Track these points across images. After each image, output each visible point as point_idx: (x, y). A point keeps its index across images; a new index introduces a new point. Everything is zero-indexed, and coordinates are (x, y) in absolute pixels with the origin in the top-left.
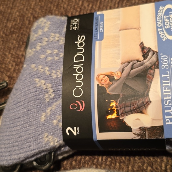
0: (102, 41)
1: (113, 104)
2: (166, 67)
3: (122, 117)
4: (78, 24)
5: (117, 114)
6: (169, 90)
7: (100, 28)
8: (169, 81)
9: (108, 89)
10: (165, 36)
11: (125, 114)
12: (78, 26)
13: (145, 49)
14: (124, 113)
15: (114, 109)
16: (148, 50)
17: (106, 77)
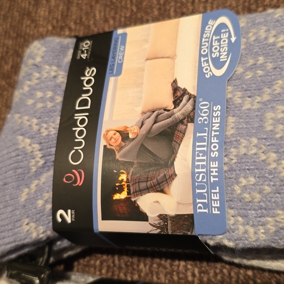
0: (120, 77)
1: (123, 177)
2: (205, 120)
3: (135, 197)
4: (90, 50)
5: (127, 192)
6: (205, 158)
7: (119, 55)
8: (205, 144)
9: (118, 152)
10: (211, 71)
11: (139, 193)
12: (89, 53)
13: (179, 90)
14: (138, 191)
15: (124, 185)
16: (182, 93)
17: (118, 134)
